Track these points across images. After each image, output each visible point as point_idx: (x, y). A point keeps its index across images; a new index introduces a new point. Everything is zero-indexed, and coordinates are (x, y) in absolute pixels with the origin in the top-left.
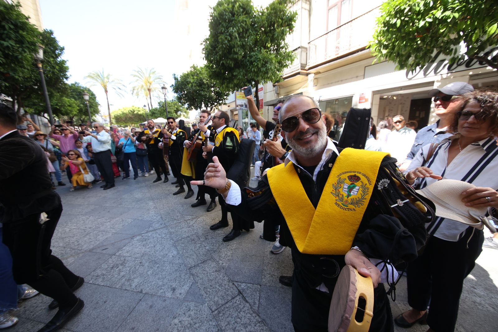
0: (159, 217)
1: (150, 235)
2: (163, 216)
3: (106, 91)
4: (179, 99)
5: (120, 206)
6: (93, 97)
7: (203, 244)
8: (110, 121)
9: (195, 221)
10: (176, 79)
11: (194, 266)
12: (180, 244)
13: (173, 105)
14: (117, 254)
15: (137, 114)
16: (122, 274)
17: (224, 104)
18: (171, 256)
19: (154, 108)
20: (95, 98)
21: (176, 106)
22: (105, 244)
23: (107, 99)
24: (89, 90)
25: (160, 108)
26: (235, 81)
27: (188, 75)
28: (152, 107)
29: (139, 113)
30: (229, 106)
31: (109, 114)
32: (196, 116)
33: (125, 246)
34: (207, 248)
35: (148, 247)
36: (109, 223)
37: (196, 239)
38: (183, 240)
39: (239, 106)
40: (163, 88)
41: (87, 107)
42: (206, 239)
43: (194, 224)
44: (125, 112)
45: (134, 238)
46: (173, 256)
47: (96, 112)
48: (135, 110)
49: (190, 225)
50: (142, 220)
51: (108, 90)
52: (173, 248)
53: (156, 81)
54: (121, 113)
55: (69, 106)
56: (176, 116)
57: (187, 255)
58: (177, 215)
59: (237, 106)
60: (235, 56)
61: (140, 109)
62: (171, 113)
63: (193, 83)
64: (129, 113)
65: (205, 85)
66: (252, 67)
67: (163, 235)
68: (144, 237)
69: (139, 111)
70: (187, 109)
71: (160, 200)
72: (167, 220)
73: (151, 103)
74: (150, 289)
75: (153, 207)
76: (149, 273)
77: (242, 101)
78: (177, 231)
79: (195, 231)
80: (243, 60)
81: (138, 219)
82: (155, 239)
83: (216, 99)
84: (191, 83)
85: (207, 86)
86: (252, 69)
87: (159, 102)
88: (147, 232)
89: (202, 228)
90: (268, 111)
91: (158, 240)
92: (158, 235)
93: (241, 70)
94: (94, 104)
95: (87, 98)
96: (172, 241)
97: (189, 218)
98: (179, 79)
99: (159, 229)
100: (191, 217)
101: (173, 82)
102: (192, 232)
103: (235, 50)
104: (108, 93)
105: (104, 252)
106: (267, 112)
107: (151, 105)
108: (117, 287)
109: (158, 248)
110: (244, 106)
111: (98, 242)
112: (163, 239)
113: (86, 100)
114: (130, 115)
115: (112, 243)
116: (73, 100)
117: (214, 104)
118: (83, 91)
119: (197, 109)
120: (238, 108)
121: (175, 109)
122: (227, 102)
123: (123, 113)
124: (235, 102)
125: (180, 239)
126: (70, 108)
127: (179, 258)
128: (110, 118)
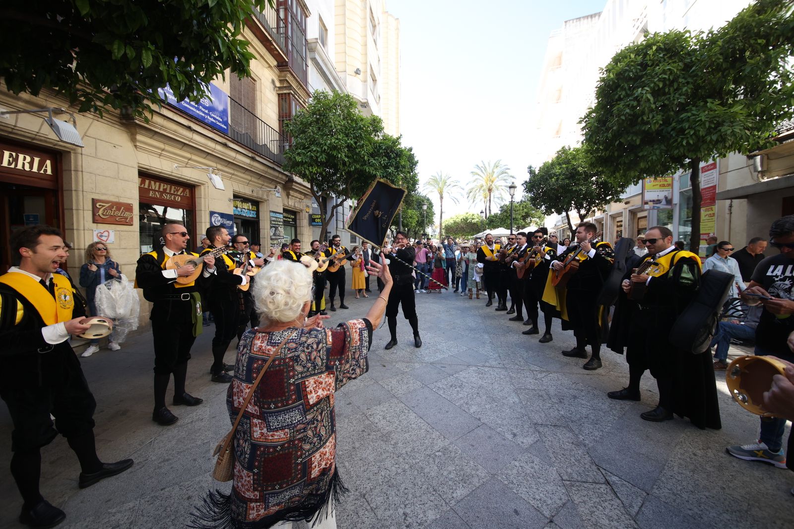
3: (441, 198)
4: (533, 200)
6: (431, 206)
8: (441, 232)
10: (531, 172)
13: (521, 208)
15: (471, 223)
17: (615, 202)
19: (493, 214)
21: (525, 210)
23: (441, 207)
24: (428, 200)
25: (500, 214)
26: (642, 165)
27: (553, 164)
28: (490, 213)
29: (473, 221)
30: (626, 203)
31: (441, 225)
32: (557, 222)
39: (651, 204)
40: (511, 187)
41: (424, 217)
42: (561, 402)
44: (457, 220)
47: (430, 222)
48: (469, 217)
51: (443, 197)
54: (453, 222)
55: (411, 217)
56: (524, 223)
59: (646, 203)
60: (643, 129)
61: (475, 217)
63: (560, 175)
64: (463, 220)
65: (581, 174)
66: (683, 139)
69: (473, 219)
70: (544, 214)
73: (490, 207)
77: (657, 193)
80: (663, 129)
83: (599, 194)
84: (557, 176)
85: (584, 176)
86: (682, 142)
87: (502, 205)
90: (730, 210)
93: (656, 147)
94: (430, 214)
95: (425, 207)
98: (537, 172)
101: (527, 177)
103: (645, 118)
104: (443, 199)
106: (727, 211)
107: (490, 210)
110: (664, 202)
113: (424, 210)
114: (462, 224)
116: (414, 211)
117: (594, 203)
118: (423, 201)
119: (559, 213)
120: (646, 207)
121: (524, 214)
123: (455, 222)
124: (641, 196)
126: (411, 220)
128: (441, 229)
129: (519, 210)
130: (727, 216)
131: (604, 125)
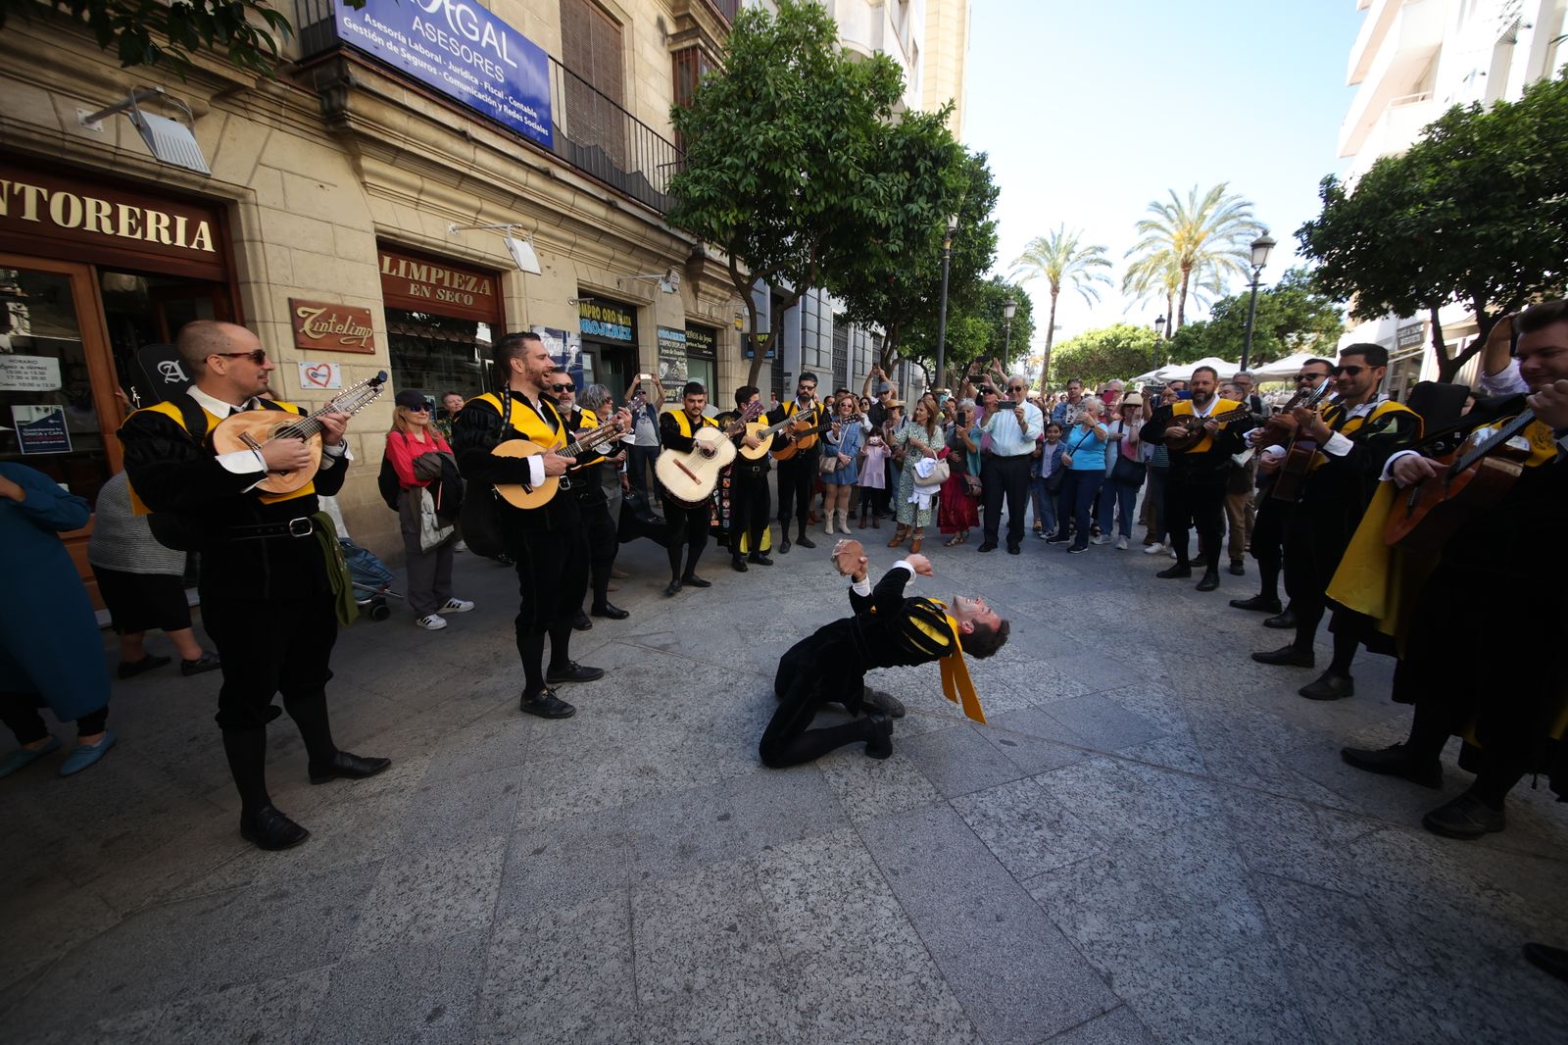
0: (1183, 726)
1: (1146, 776)
2: (1198, 730)
3: (1055, 290)
4: (1326, 279)
5: (1050, 626)
6: (1025, 307)
8: (1045, 372)
10: (1331, 194)
12: (1280, 900)
13: (1278, 306)
14: (1040, 780)
15: (1125, 349)
16: (1051, 860)
19: (1189, 322)
20: (1029, 311)
22: (1008, 725)
23: (1053, 311)
24: (1020, 293)
25: (1215, 323)
28: (1182, 321)
29: (1133, 345)
31: (1047, 354)
33: (1063, 767)
35: (1138, 820)
36: (1020, 666)
38: (1293, 885)
40: (1256, 246)
41: (1005, 337)
43: (1355, 841)
44: (1090, 344)
45: (1091, 755)
47: (1022, 348)
48: (1123, 336)
50: (1117, 703)
51: (1060, 285)
52: (1241, 894)
53: (1219, 228)
54: (1077, 347)
55: (972, 337)
56: (1280, 347)
58: (1263, 755)
61: (1142, 333)
62: (1261, 339)
64: (1101, 346)
67: (1201, 812)
68: (1127, 774)
69: (1135, 339)
71: (1188, 658)
72: (1217, 754)
73: (1182, 309)
75: (1157, 676)
76: (1141, 927)
78: (1264, 829)
81: (1106, 696)
82: (1166, 803)
87: (1218, 300)
88: (1137, 761)
91: (1180, 819)
92: (1176, 794)
94: (1021, 329)
95: (1010, 312)
96: (1235, 855)
97: (1328, 803)
98: (1349, 192)
99: (1183, 774)
100: (1336, 798)
102: (1346, 877)
104: (1059, 296)
105: (1006, 749)
107: (1182, 316)
108: (1035, 895)
109: (1178, 852)
111: (992, 711)
112: (1199, 828)
113: (1006, 320)
114: (1102, 355)
115: (1028, 737)
116: (982, 321)
118: (1007, 297)
121: (1282, 322)
123: (1084, 348)
125: (1278, 872)
126: (971, 343)
128: (1046, 365)
129: (1270, 311)
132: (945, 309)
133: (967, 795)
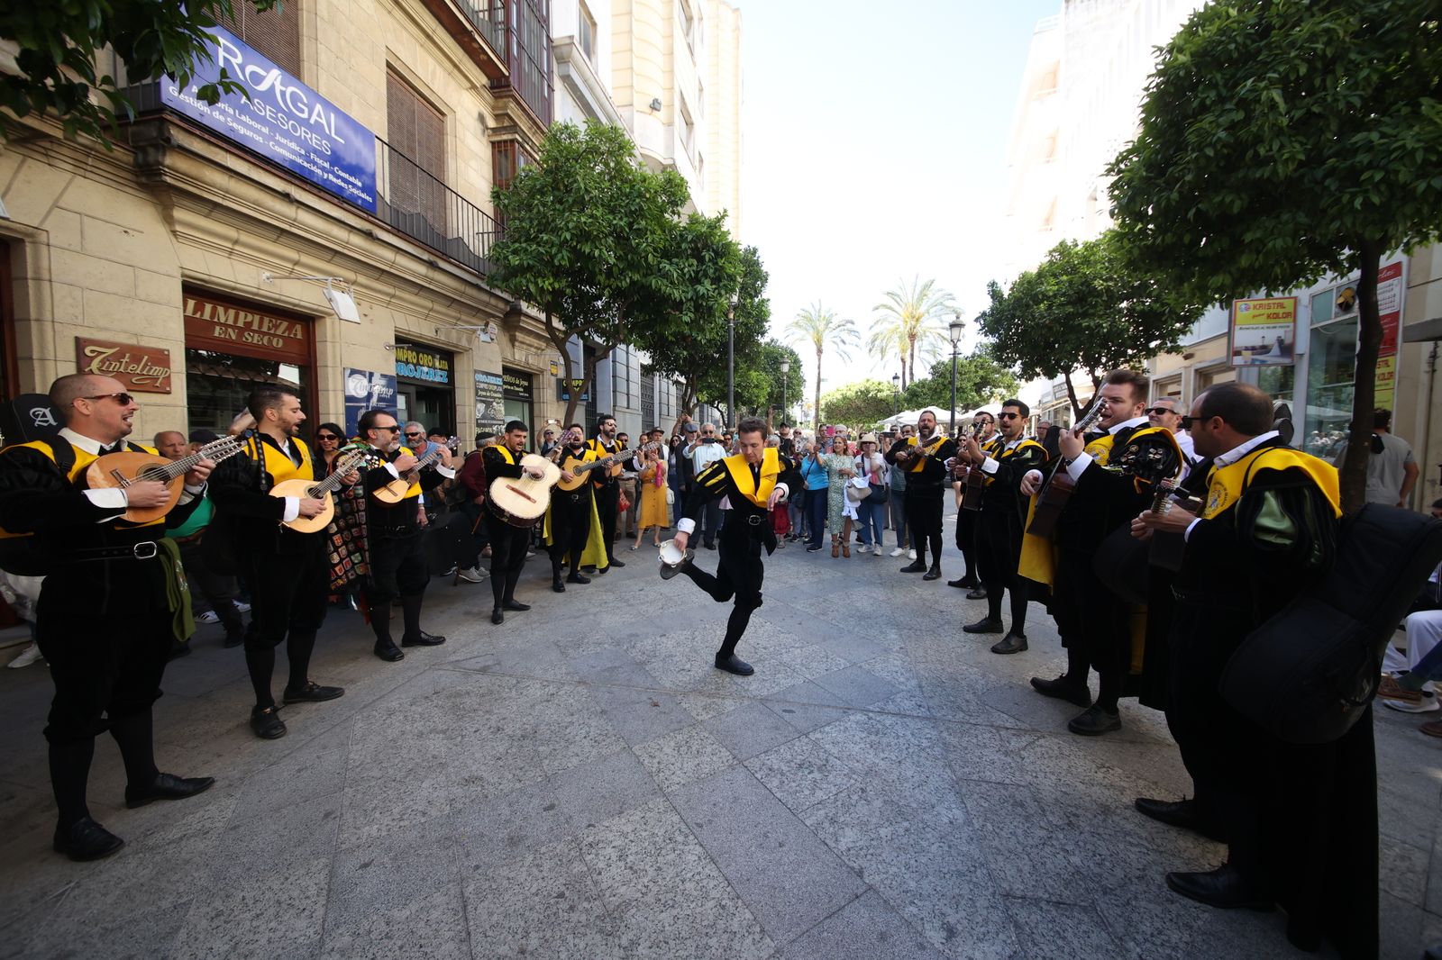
0: (914, 682)
1: (888, 723)
2: (924, 684)
3: (820, 351)
4: (999, 351)
5: (822, 618)
6: (796, 364)
7: (1057, 839)
8: (817, 416)
9: (1029, 744)
11: (1023, 898)
12: (976, 796)
13: (973, 369)
14: (812, 736)
15: (875, 398)
16: (820, 795)
17: (1169, 352)
18: (946, 820)
19: (916, 380)
20: (799, 367)
21: (981, 372)
22: (789, 698)
23: (819, 368)
24: (792, 353)
25: (933, 380)
28: (912, 379)
29: (879, 395)
30: (1190, 357)
31: (817, 401)
33: (829, 724)
34: (1075, 860)
35: (882, 755)
36: (799, 650)
37: (1032, 807)
38: (984, 785)
39: (1248, 354)
40: (953, 326)
41: (783, 387)
42: (1070, 824)
43: (1024, 749)
44: (849, 394)
45: (850, 712)
46: (951, 822)
47: (796, 397)
48: (871, 388)
49: (1011, 748)
50: (869, 672)
51: (823, 347)
52: (951, 797)
53: (932, 310)
54: (839, 396)
55: (757, 386)
57: (995, 843)
58: (967, 697)
59: (1237, 353)
61: (884, 386)
62: (964, 392)
64: (857, 396)
67: (925, 743)
68: (874, 723)
69: (880, 391)
71: (918, 633)
72: (936, 700)
73: (912, 369)
74: (882, 881)
75: (897, 648)
76: (883, 832)
77: (1266, 333)
78: (966, 749)
79: (1029, 778)
81: (861, 667)
82: (901, 740)
87: (934, 363)
88: (882, 712)
89: (1053, 778)
90: (1433, 364)
91: (911, 750)
92: (908, 733)
94: (795, 382)
95: (785, 368)
96: (948, 770)
97: (1008, 725)
98: (1006, 293)
99: (913, 717)
100: (1013, 720)
101: (986, 304)
102: (1017, 774)
104: (822, 356)
105: (787, 716)
106: (1423, 368)
107: (912, 374)
108: (808, 822)
109: (909, 774)
110: (1276, 351)
111: (777, 688)
112: (923, 754)
113: (783, 374)
114: (858, 402)
115: (804, 704)
116: (764, 374)
117: (1124, 354)
118: (782, 356)
119: (1051, 375)
120: (1238, 360)
121: (978, 380)
122: (1183, 341)
123: (845, 398)
124: (1224, 341)
125: (975, 777)
127: (972, 839)
128: (817, 409)
129: (968, 372)
130: (1425, 378)
131: (1162, 173)
132: (732, 365)
133: (757, 756)
